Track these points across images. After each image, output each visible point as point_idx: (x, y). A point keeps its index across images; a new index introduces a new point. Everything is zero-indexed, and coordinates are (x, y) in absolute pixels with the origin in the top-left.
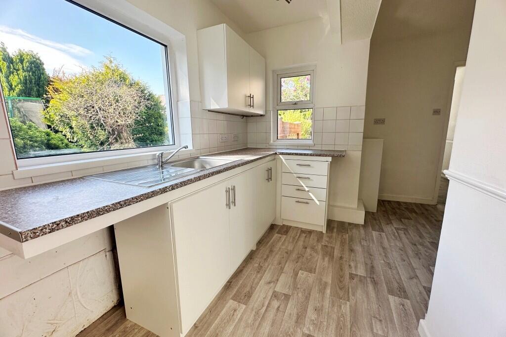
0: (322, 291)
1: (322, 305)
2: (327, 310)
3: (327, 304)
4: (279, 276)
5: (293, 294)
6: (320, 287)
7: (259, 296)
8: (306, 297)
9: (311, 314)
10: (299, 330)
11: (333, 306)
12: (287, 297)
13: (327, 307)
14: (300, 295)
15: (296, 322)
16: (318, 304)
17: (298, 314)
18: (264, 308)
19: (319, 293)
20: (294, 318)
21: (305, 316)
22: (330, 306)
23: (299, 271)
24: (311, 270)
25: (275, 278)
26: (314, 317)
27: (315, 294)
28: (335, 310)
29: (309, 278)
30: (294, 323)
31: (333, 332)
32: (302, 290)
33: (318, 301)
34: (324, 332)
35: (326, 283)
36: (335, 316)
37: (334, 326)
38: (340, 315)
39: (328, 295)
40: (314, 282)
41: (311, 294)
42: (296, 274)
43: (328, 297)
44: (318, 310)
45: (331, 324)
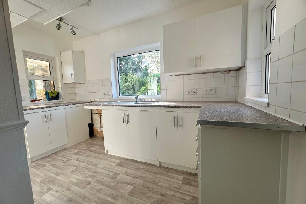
0: (111, 196)
1: (101, 193)
2: (97, 194)
3: (101, 196)
4: (130, 176)
5: (115, 181)
6: (114, 196)
7: (118, 169)
8: (110, 186)
9: (99, 186)
10: (94, 181)
11: (98, 199)
12: (114, 178)
13: (99, 195)
14: (113, 184)
15: (98, 180)
16: (103, 191)
17: (102, 181)
18: (111, 170)
19: (110, 194)
20: (100, 180)
21: (99, 184)
22: (99, 197)
23: (133, 186)
24: (132, 193)
25: (129, 174)
26: (97, 188)
27: (110, 191)
28: (95, 199)
29: (125, 190)
30: (99, 179)
31: (85, 194)
32: (116, 185)
33: (105, 192)
34: (87, 190)
35: (117, 200)
36: (92, 197)
37: (87, 195)
38: (91, 200)
39: (107, 198)
40: (120, 192)
41: (111, 189)
42: (130, 184)
43: (105, 198)
44: (100, 191)
45: (89, 194)
